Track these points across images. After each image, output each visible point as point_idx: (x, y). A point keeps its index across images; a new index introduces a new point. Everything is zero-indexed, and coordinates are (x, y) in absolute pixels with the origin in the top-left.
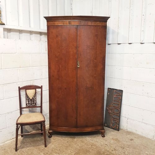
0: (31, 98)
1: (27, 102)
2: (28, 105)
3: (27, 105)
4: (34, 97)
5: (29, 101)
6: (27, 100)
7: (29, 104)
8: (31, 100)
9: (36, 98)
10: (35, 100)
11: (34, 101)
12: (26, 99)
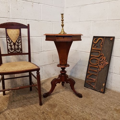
0: (14, 42)
1: (9, 47)
2: (10, 51)
3: (8, 50)
4: (19, 41)
5: (11, 46)
6: (8, 44)
7: (12, 49)
8: (14, 44)
9: (21, 42)
10: (20, 44)
11: (18, 46)
12: (7, 42)
